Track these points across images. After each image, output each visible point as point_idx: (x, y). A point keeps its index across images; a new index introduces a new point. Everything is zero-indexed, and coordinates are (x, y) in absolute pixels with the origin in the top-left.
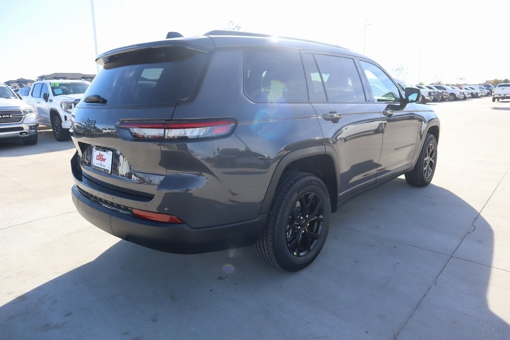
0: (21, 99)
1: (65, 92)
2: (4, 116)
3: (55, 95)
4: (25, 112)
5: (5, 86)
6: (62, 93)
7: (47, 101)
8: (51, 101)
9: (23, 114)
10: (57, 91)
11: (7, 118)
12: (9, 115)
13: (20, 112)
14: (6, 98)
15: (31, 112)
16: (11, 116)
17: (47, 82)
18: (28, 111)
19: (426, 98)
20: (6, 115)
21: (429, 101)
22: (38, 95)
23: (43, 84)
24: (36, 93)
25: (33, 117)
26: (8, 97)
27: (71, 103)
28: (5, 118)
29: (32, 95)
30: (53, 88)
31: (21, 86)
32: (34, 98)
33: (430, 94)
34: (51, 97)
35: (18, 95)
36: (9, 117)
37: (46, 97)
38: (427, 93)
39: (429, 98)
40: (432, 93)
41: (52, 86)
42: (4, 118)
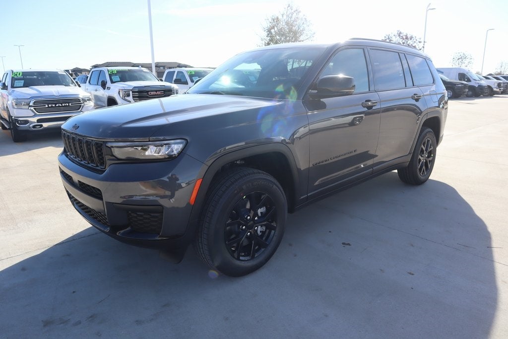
0: (79, 86)
1: (123, 79)
2: (63, 105)
3: (112, 82)
4: (84, 100)
5: (65, 73)
6: (119, 80)
7: (104, 89)
8: (109, 88)
9: (81, 102)
10: (115, 78)
11: (66, 106)
12: (69, 103)
13: (79, 100)
14: (66, 86)
15: (89, 100)
16: (70, 105)
17: (104, 69)
18: (86, 99)
19: (495, 89)
20: (65, 103)
21: (497, 93)
22: (96, 83)
23: (101, 71)
24: (94, 80)
25: (91, 106)
26: (67, 85)
27: (129, 90)
28: (65, 106)
29: (89, 82)
30: (110, 76)
31: (77, 75)
32: (91, 86)
33: (499, 85)
34: (109, 84)
35: (77, 82)
36: (69, 106)
37: (104, 85)
38: (496, 85)
39: (498, 90)
40: (502, 84)
41: (109, 73)
42: (63, 106)
